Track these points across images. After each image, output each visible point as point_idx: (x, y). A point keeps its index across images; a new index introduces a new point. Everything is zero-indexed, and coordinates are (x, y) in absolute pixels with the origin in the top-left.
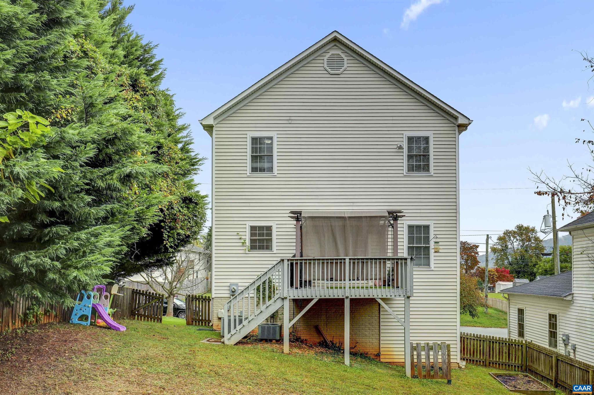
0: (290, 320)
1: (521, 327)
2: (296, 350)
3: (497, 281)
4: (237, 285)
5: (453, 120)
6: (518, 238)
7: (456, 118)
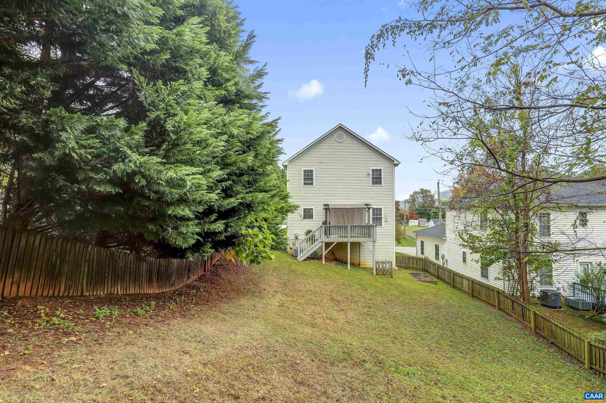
0: (325, 250)
1: (422, 249)
2: (327, 263)
3: (410, 219)
4: (298, 234)
5: (392, 162)
6: (421, 195)
7: (393, 161)
